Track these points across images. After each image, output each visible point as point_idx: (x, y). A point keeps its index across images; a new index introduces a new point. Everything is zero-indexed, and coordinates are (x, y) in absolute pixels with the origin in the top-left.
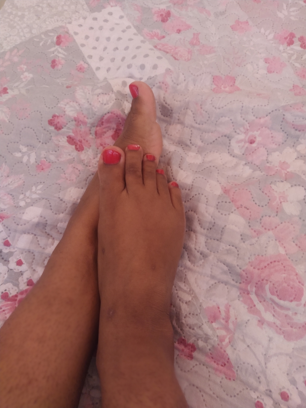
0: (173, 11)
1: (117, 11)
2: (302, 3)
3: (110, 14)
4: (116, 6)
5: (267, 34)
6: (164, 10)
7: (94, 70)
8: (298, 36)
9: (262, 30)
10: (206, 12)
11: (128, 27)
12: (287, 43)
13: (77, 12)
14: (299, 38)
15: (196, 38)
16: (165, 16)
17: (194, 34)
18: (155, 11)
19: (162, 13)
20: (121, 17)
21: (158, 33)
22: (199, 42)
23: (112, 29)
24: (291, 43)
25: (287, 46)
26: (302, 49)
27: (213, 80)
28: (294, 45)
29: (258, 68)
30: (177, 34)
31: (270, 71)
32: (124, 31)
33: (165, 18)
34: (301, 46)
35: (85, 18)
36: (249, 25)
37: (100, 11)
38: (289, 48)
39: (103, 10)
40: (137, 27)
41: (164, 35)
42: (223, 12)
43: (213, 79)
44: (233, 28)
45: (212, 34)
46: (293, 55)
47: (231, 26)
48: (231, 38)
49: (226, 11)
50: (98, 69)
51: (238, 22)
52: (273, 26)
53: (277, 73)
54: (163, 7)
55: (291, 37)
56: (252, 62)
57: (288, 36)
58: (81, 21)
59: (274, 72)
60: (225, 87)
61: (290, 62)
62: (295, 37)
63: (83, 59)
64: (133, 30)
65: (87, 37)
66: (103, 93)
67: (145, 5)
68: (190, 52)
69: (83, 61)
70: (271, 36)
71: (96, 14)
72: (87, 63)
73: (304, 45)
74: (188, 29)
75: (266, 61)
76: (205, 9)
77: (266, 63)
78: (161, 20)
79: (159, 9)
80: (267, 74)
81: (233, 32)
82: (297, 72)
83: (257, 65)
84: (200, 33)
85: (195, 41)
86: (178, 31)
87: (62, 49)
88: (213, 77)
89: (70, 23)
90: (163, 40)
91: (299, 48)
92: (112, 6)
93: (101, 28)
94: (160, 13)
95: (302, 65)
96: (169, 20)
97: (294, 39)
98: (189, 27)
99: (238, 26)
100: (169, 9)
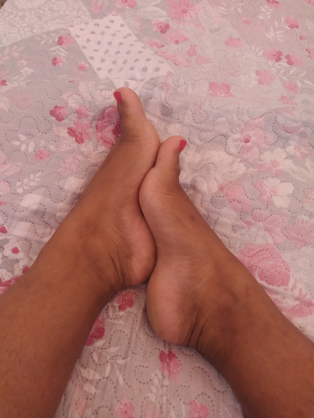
0: (172, 24)
1: (118, 19)
2: (287, 27)
3: (112, 21)
4: (117, 15)
5: (257, 50)
6: (163, 23)
7: (96, 70)
8: (285, 54)
9: (253, 48)
10: (202, 28)
11: (129, 35)
12: (276, 59)
13: (79, 17)
14: (285, 56)
15: (193, 49)
16: (164, 28)
17: (191, 46)
18: (155, 23)
19: (161, 25)
20: (122, 25)
21: (158, 42)
22: (196, 53)
24: (279, 60)
25: (276, 62)
26: (289, 65)
27: (210, 86)
28: (282, 59)
29: (250, 79)
30: (175, 44)
31: (260, 82)
32: (125, 38)
33: (165, 30)
34: (288, 63)
35: (87, 23)
36: (241, 42)
37: (102, 18)
38: (277, 64)
39: (105, 18)
40: (137, 35)
41: (163, 44)
42: (218, 29)
44: (227, 43)
45: (208, 47)
46: (281, 69)
47: (225, 42)
48: (225, 52)
49: (220, 28)
50: (99, 69)
51: (231, 39)
52: (262, 45)
53: (267, 84)
54: (162, 20)
55: (279, 55)
56: (245, 73)
57: (276, 54)
58: (83, 26)
59: (264, 83)
60: (221, 93)
61: (279, 75)
62: (282, 55)
63: (85, 59)
64: (134, 38)
65: (88, 41)
66: (106, 89)
67: (145, 17)
68: (187, 61)
69: (85, 61)
70: (261, 53)
71: (98, 21)
73: (290, 62)
74: (186, 41)
75: (257, 73)
76: (201, 25)
77: (257, 75)
78: (160, 31)
79: (158, 22)
80: (258, 85)
81: (227, 47)
82: (284, 85)
83: (249, 76)
84: (196, 45)
85: (192, 52)
86: (176, 42)
87: (63, 49)
88: (209, 84)
89: (72, 26)
90: (162, 49)
91: (286, 65)
92: (113, 15)
93: (103, 33)
94: (159, 25)
95: (289, 79)
96: (168, 32)
97: (281, 57)
98: (186, 39)
99: (231, 42)
100: (168, 22)
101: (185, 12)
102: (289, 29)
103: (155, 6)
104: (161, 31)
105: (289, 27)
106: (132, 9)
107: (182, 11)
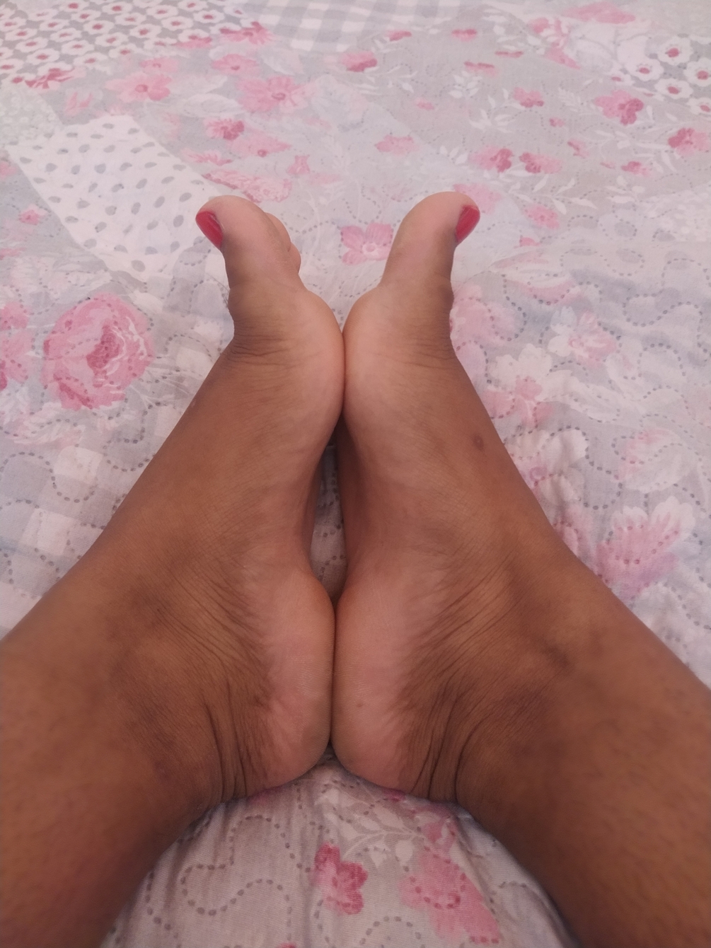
0: (249, 121)
1: (123, 122)
2: (518, 106)
3: (109, 126)
4: (123, 114)
5: (453, 155)
6: (230, 120)
7: (63, 221)
8: (518, 153)
10: (321, 124)
11: (151, 144)
12: (498, 167)
14: (520, 157)
15: (302, 164)
16: (232, 130)
17: (297, 158)
18: (210, 123)
19: (225, 125)
20: (133, 131)
21: (216, 156)
22: (308, 169)
23: (110, 149)
24: (505, 165)
25: (499, 171)
26: (531, 174)
27: (340, 237)
28: (511, 168)
30: (260, 157)
32: (135, 151)
33: (233, 133)
34: (528, 169)
35: (49, 135)
36: (413, 142)
37: (84, 122)
38: (502, 175)
39: (92, 122)
40: (168, 145)
41: (230, 158)
42: (358, 124)
43: (342, 234)
44: (380, 147)
45: (336, 157)
46: (513, 184)
47: (375, 145)
48: (377, 162)
49: (362, 122)
50: (72, 219)
51: (390, 138)
52: (464, 142)
54: (226, 116)
55: (505, 156)
57: (498, 155)
60: (370, 250)
61: (510, 193)
62: (513, 156)
63: (38, 201)
64: (158, 149)
65: (51, 168)
67: (189, 113)
68: (287, 185)
69: (37, 205)
70: (463, 158)
71: (76, 128)
72: (46, 209)
73: (533, 167)
74: (283, 150)
76: (318, 118)
78: (222, 135)
79: (219, 119)
81: (382, 154)
82: (526, 211)
84: (309, 156)
85: (299, 169)
86: (261, 153)
88: (339, 231)
90: (226, 167)
91: (524, 173)
92: (112, 115)
93: (84, 149)
94: (221, 126)
95: (535, 200)
96: (241, 137)
97: (510, 159)
98: (284, 147)
99: (390, 144)
100: (241, 119)
101: (281, 97)
102: (523, 108)
103: (211, 92)
104: (225, 137)
105: (522, 104)
106: (157, 102)
107: (275, 98)
